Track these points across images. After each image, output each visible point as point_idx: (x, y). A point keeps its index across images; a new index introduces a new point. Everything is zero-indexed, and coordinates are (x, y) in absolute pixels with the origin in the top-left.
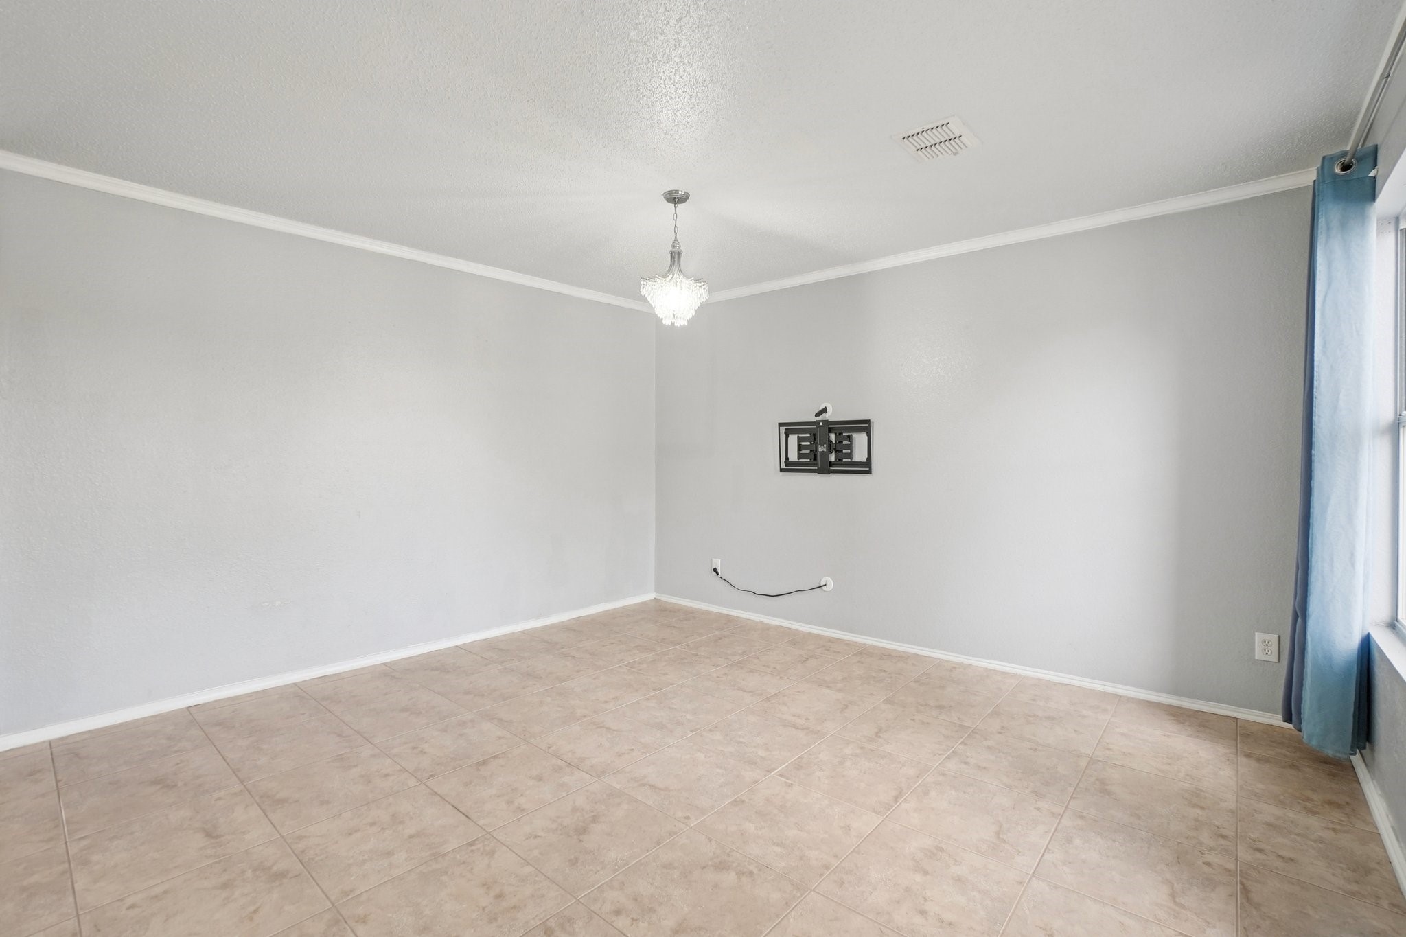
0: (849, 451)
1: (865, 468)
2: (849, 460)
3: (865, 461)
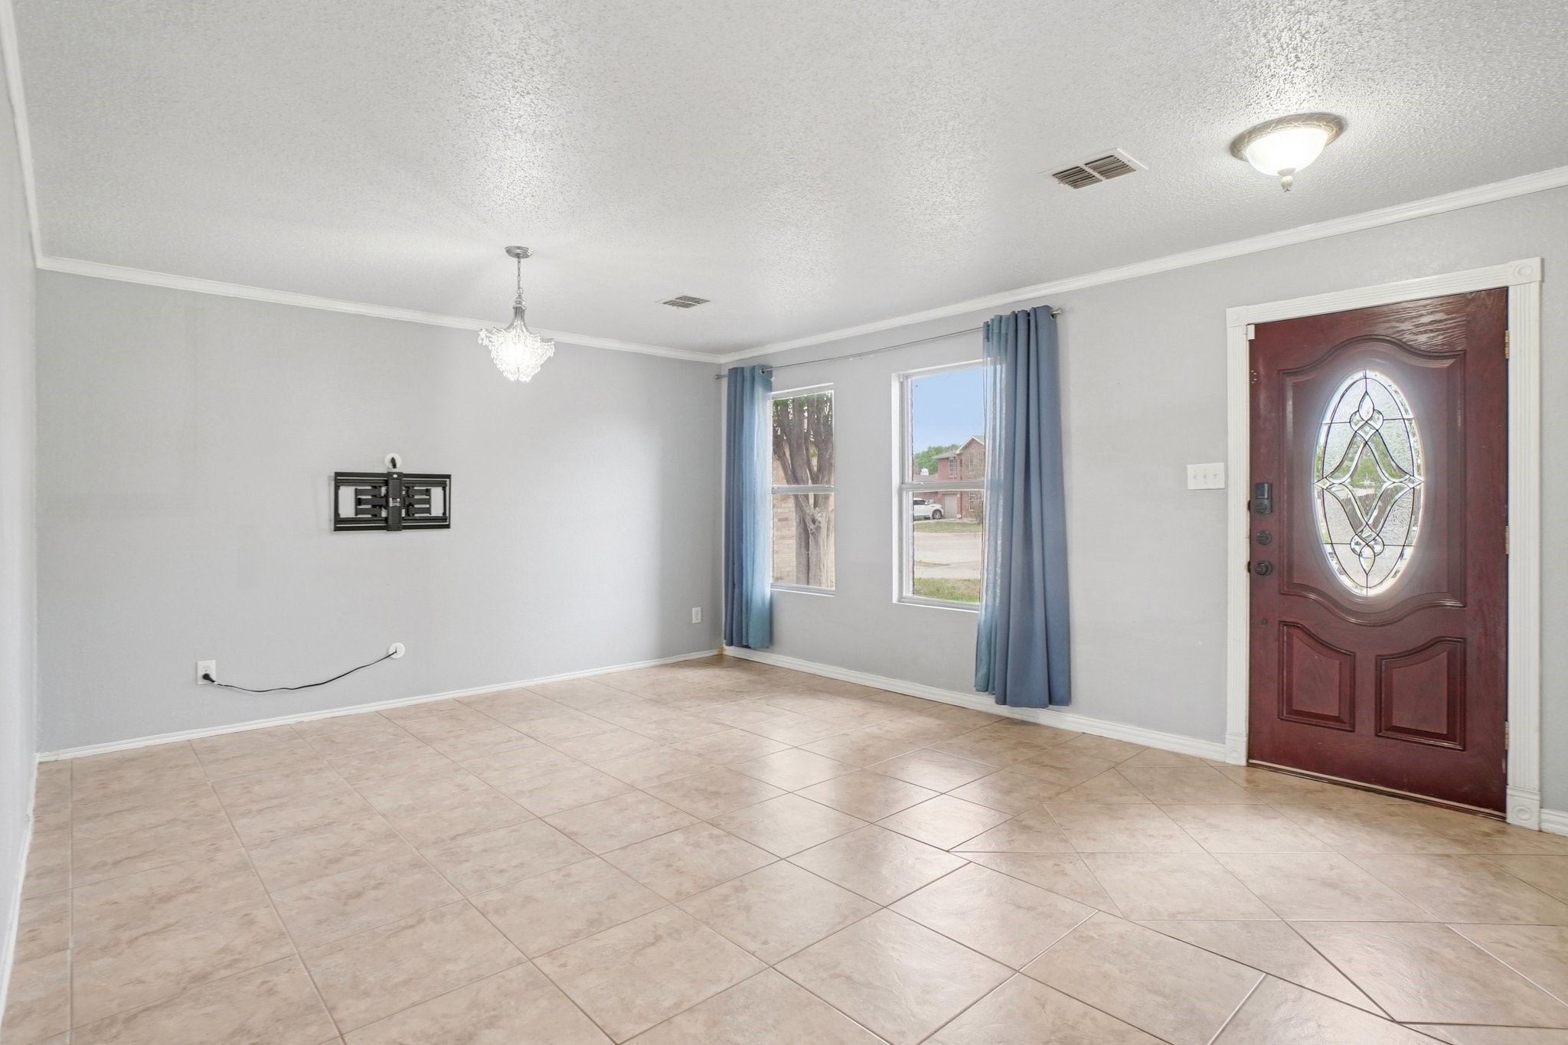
0: (427, 506)
1: (442, 523)
2: (428, 515)
3: (441, 515)
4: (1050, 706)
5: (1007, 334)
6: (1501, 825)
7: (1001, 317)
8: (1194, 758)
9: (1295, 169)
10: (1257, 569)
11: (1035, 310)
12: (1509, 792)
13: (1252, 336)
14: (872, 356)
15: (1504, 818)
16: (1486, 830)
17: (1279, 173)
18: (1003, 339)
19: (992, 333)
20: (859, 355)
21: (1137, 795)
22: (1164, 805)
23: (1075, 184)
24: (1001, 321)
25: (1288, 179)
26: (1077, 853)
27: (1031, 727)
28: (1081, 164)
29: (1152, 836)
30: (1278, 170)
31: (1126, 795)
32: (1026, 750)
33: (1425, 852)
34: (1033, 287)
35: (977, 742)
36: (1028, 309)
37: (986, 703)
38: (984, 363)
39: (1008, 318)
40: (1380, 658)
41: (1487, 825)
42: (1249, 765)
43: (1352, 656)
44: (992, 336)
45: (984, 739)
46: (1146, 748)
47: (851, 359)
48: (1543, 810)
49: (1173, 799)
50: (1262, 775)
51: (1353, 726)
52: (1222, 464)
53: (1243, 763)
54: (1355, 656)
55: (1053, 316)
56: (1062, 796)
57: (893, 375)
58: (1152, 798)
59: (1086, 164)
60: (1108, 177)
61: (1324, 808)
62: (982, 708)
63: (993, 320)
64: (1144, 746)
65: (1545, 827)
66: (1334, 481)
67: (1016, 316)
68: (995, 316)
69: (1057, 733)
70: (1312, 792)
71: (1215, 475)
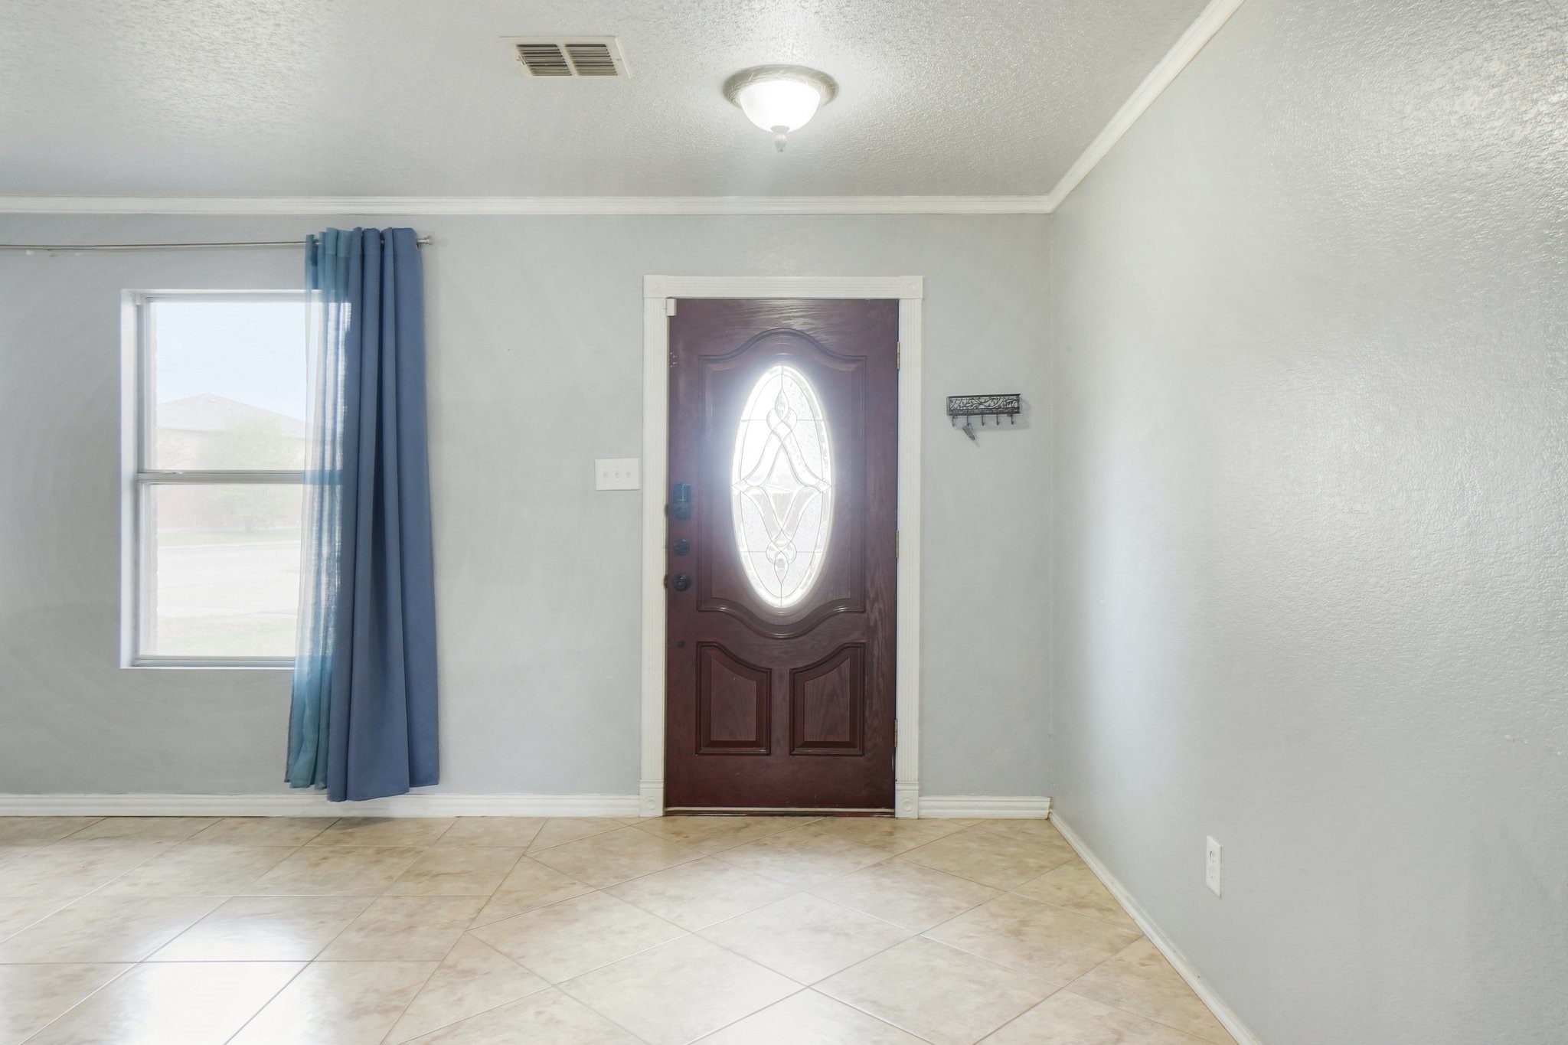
4: (414, 790)
5: (348, 260)
6: (892, 820)
7: (338, 233)
8: (605, 819)
9: (788, 129)
10: (675, 585)
11: (393, 231)
12: (898, 787)
13: (672, 312)
14: (78, 254)
15: (894, 813)
16: (888, 829)
17: (772, 129)
18: (342, 265)
19: (324, 254)
20: (49, 248)
21: (574, 884)
22: (611, 888)
23: (537, 67)
24: (337, 238)
25: (782, 137)
26: (554, 985)
27: (384, 825)
28: (561, 44)
29: (623, 932)
30: (773, 125)
31: (562, 888)
32: (395, 860)
33: (861, 866)
34: (387, 199)
35: (317, 865)
36: (381, 228)
37: (315, 803)
38: (308, 298)
39: (351, 235)
40: (794, 673)
41: (885, 824)
42: (667, 814)
43: (769, 672)
44: (324, 258)
45: (325, 858)
46: (547, 819)
47: (29, 253)
48: (922, 798)
49: (616, 877)
50: (682, 821)
51: (769, 748)
52: (636, 461)
53: (660, 812)
54: (771, 672)
55: (418, 244)
56: (485, 911)
57: (124, 291)
58: (593, 882)
59: (568, 46)
60: (582, 73)
61: (759, 844)
62: (297, 812)
63: (324, 235)
64: (542, 818)
65: (924, 813)
66: (752, 484)
67: (363, 235)
68: (330, 229)
69: (424, 825)
70: (739, 830)
71: (628, 474)
